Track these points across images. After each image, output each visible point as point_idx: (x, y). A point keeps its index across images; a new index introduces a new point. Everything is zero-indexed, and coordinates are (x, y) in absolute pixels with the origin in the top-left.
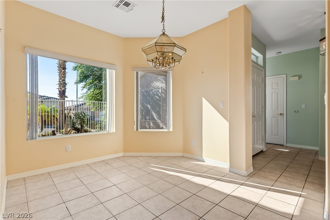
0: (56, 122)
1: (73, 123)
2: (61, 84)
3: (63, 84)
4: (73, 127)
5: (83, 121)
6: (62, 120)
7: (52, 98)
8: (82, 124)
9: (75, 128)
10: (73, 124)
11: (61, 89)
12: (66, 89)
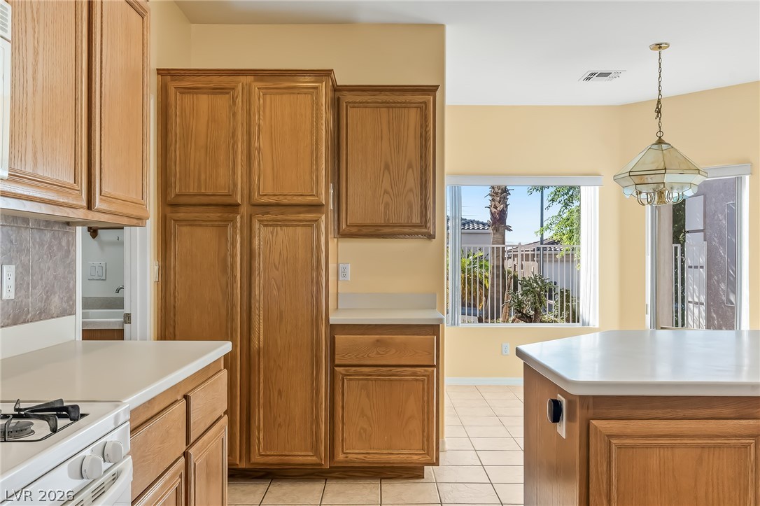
0: (484, 298)
1: (520, 303)
2: (497, 193)
3: (501, 194)
4: (520, 312)
5: (540, 299)
6: (498, 292)
7: (473, 222)
8: (538, 305)
9: (523, 314)
10: (519, 305)
11: (496, 208)
12: (507, 206)
